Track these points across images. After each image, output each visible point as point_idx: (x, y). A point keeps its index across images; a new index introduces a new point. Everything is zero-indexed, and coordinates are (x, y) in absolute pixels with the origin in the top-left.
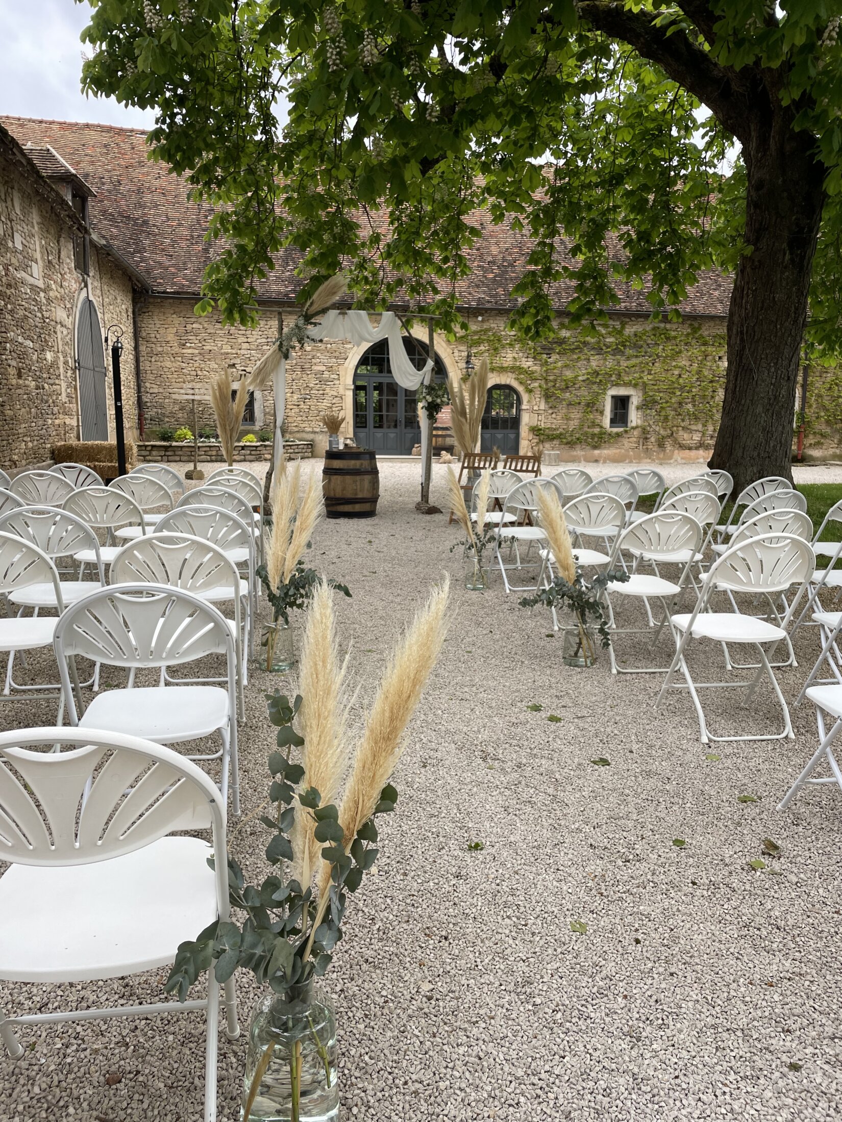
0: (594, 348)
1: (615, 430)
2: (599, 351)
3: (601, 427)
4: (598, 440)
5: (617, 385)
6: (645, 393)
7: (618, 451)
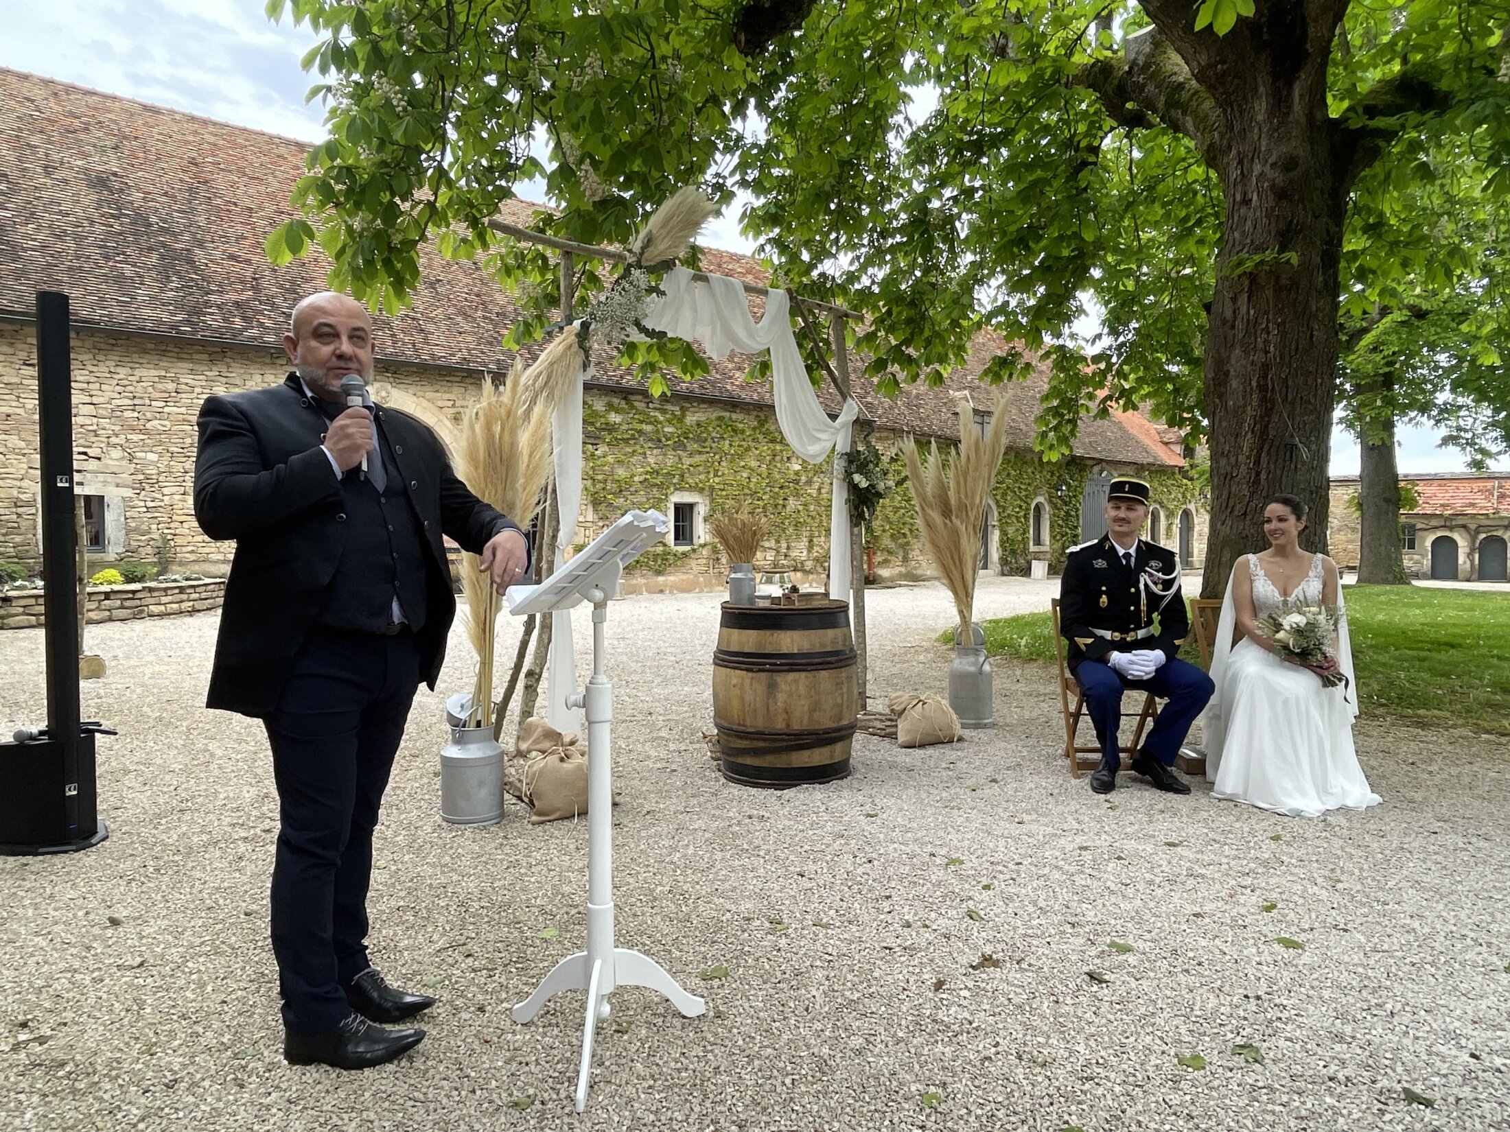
0: (651, 440)
1: (682, 549)
2: (658, 442)
3: (665, 545)
4: (660, 563)
5: (681, 489)
6: (712, 500)
7: (685, 577)
